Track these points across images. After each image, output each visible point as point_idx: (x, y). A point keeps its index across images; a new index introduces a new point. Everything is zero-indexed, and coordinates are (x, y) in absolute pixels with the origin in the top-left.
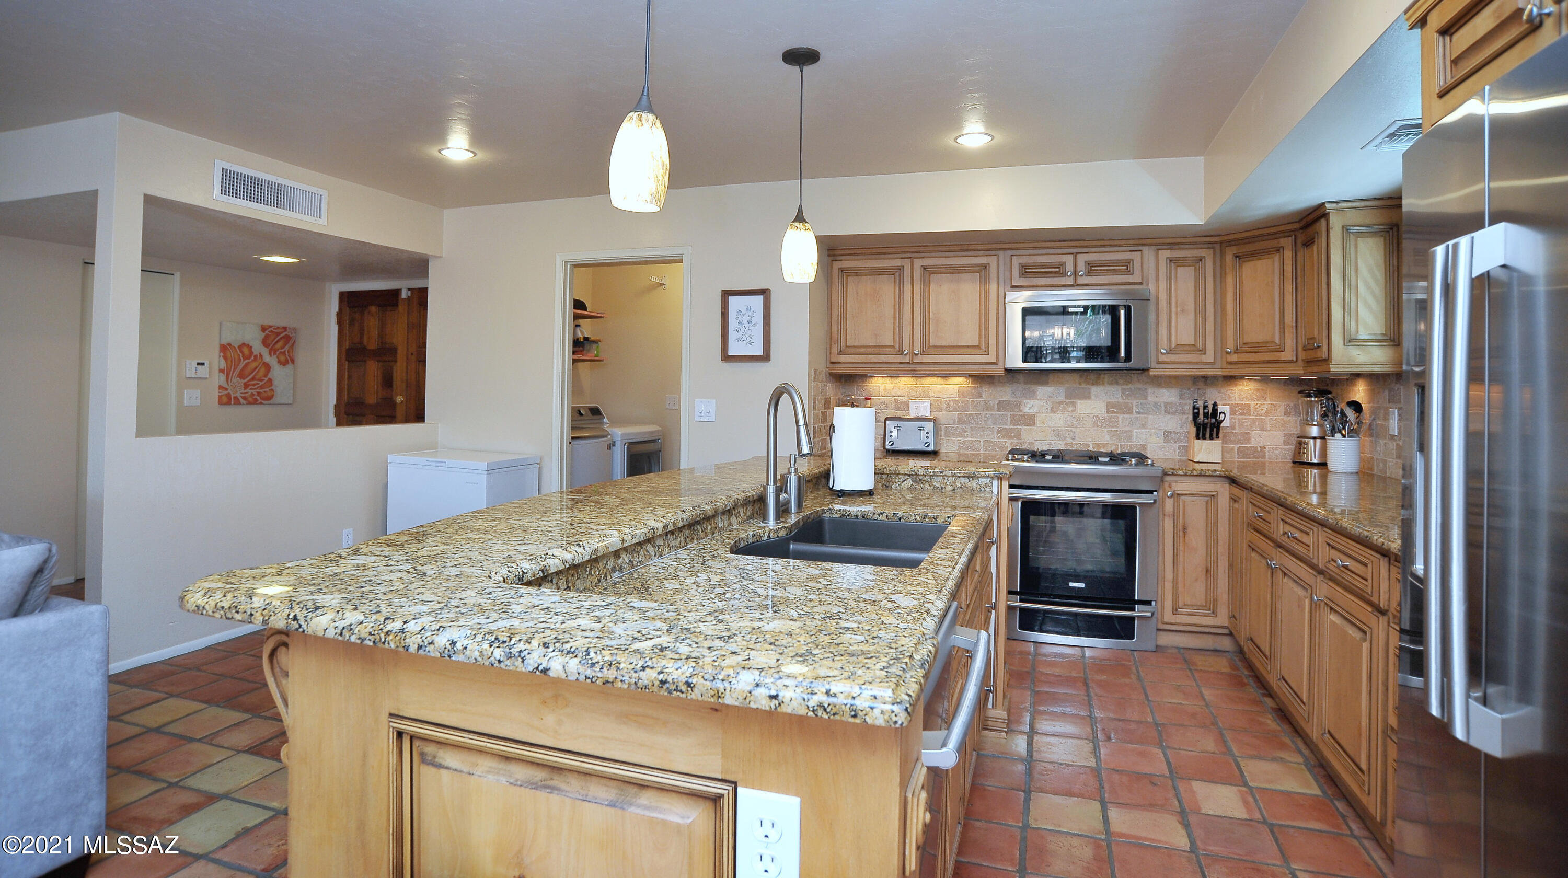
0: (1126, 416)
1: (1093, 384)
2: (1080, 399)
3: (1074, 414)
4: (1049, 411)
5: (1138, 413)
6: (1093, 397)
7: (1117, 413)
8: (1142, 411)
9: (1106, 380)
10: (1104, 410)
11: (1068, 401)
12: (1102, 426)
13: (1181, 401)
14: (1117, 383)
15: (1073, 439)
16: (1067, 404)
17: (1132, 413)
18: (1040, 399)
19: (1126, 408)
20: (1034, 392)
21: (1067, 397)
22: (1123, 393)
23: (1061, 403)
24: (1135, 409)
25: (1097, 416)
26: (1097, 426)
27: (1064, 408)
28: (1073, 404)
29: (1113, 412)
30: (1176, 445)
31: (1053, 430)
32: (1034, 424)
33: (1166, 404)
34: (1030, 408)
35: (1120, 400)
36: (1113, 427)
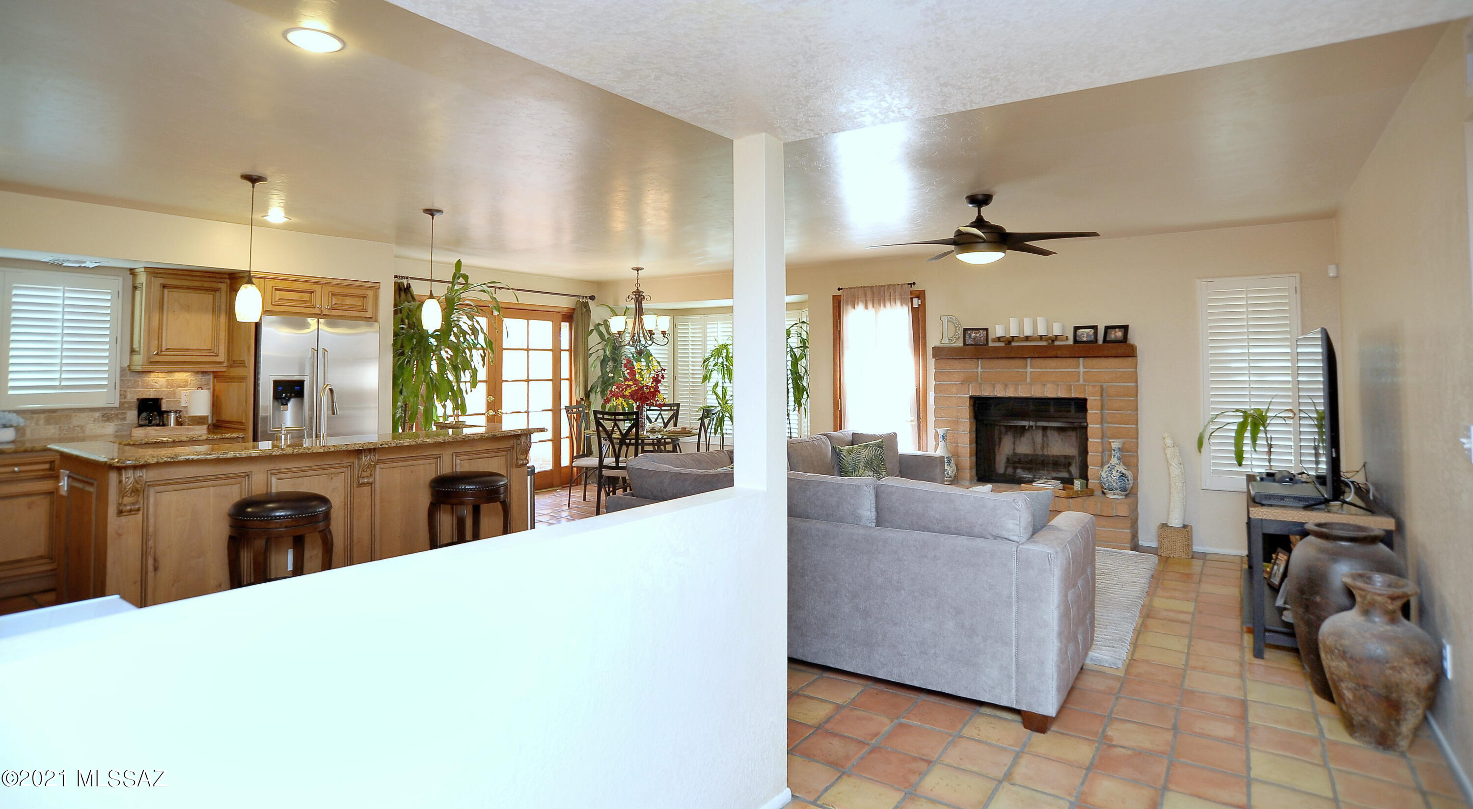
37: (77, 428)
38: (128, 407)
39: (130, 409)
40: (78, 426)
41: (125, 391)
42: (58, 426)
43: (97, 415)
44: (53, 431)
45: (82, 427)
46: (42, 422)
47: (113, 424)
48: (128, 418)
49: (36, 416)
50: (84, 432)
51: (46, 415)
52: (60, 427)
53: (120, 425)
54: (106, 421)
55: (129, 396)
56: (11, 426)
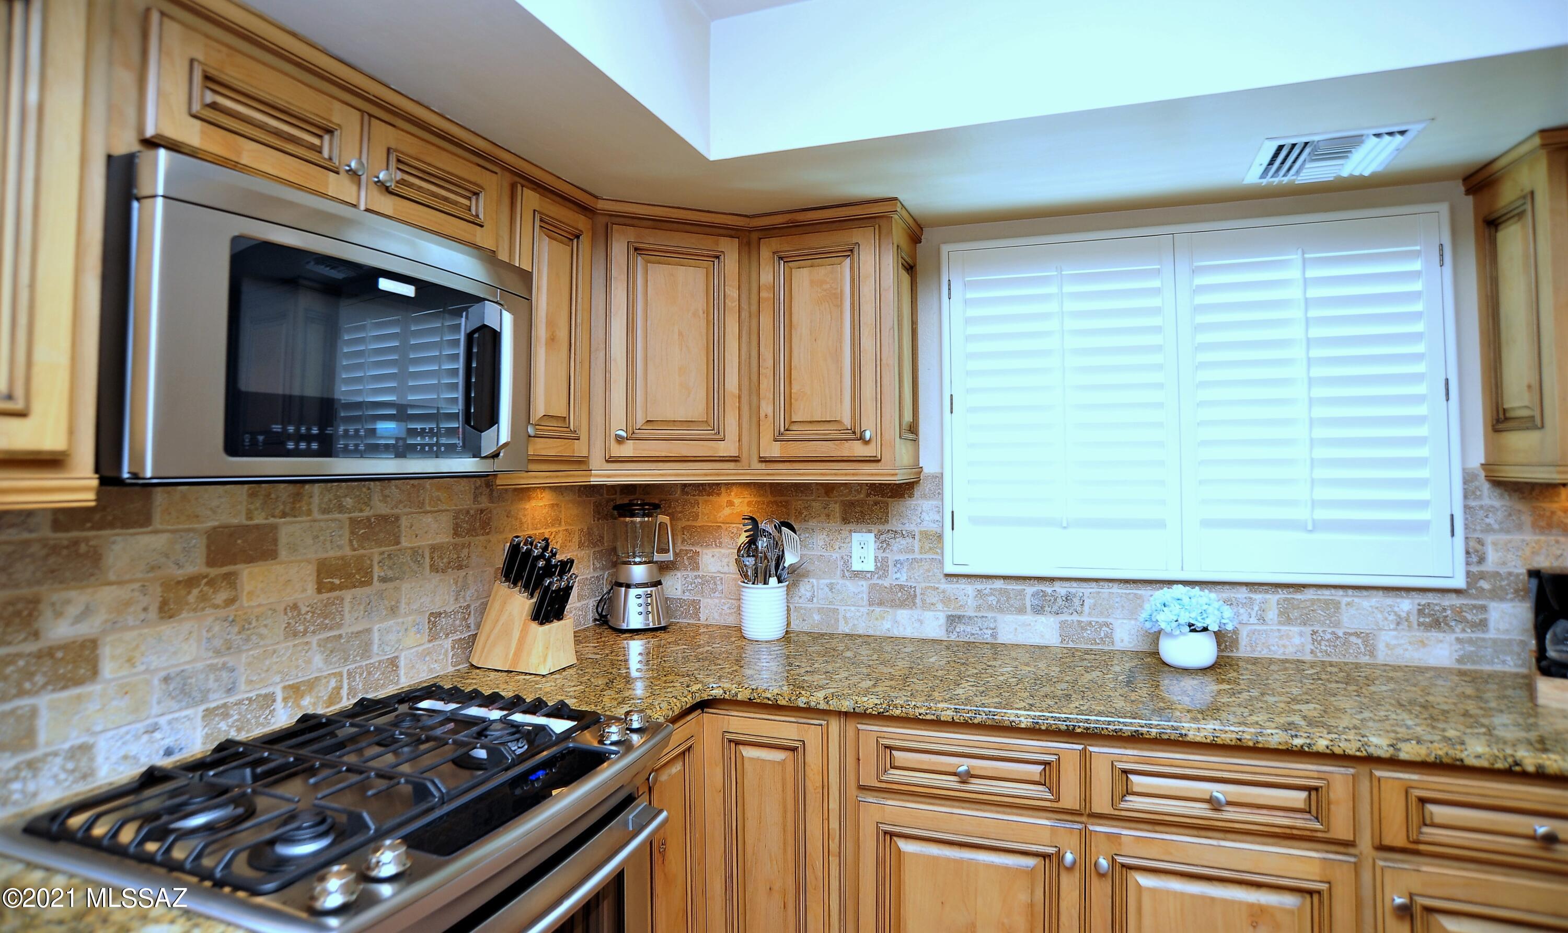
0: (358, 591)
1: (284, 515)
2: (250, 560)
3: (231, 611)
4: (153, 614)
5: (383, 580)
6: (283, 553)
7: (340, 587)
8: (390, 573)
9: (316, 500)
10: (311, 587)
11: (214, 572)
12: (305, 632)
13: (458, 540)
14: (341, 508)
15: (230, 691)
16: (211, 583)
17: (369, 583)
18: (120, 583)
19: (359, 571)
20: (95, 558)
21: (211, 563)
22: (352, 533)
23: (191, 582)
24: (377, 572)
25: (295, 607)
26: (295, 634)
27: (203, 598)
28: (231, 580)
29: (333, 588)
30: (448, 643)
31: (166, 680)
32: (94, 672)
33: (433, 548)
34: (78, 619)
35: (348, 551)
36: (331, 629)
37: (1353, 639)
38: (1490, 591)
39: (1497, 594)
40: (1357, 635)
41: (1480, 542)
42: (1308, 630)
43: (1406, 605)
44: (1297, 640)
45: (1367, 638)
46: (1272, 615)
47: (1450, 637)
48: (1492, 624)
49: (1258, 597)
50: (1372, 654)
51: (1282, 594)
52: (1314, 633)
53: (1470, 641)
54: (1428, 627)
55: (1493, 558)
56: (1205, 629)
